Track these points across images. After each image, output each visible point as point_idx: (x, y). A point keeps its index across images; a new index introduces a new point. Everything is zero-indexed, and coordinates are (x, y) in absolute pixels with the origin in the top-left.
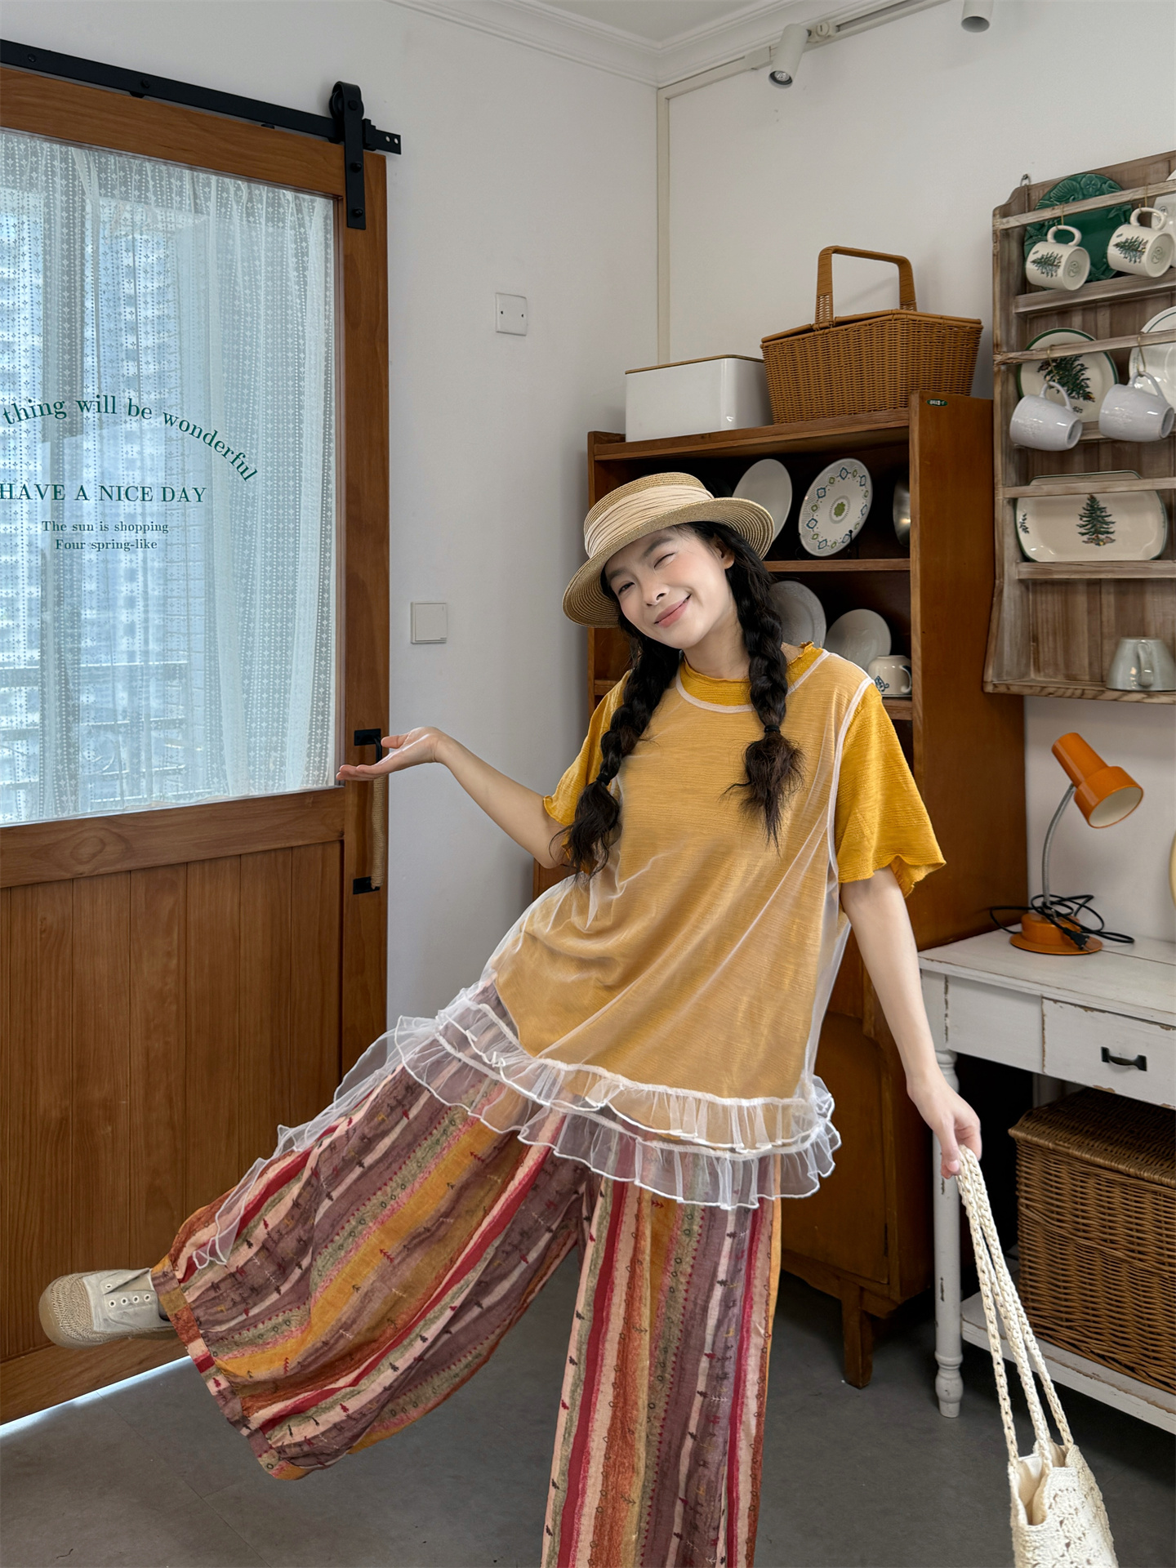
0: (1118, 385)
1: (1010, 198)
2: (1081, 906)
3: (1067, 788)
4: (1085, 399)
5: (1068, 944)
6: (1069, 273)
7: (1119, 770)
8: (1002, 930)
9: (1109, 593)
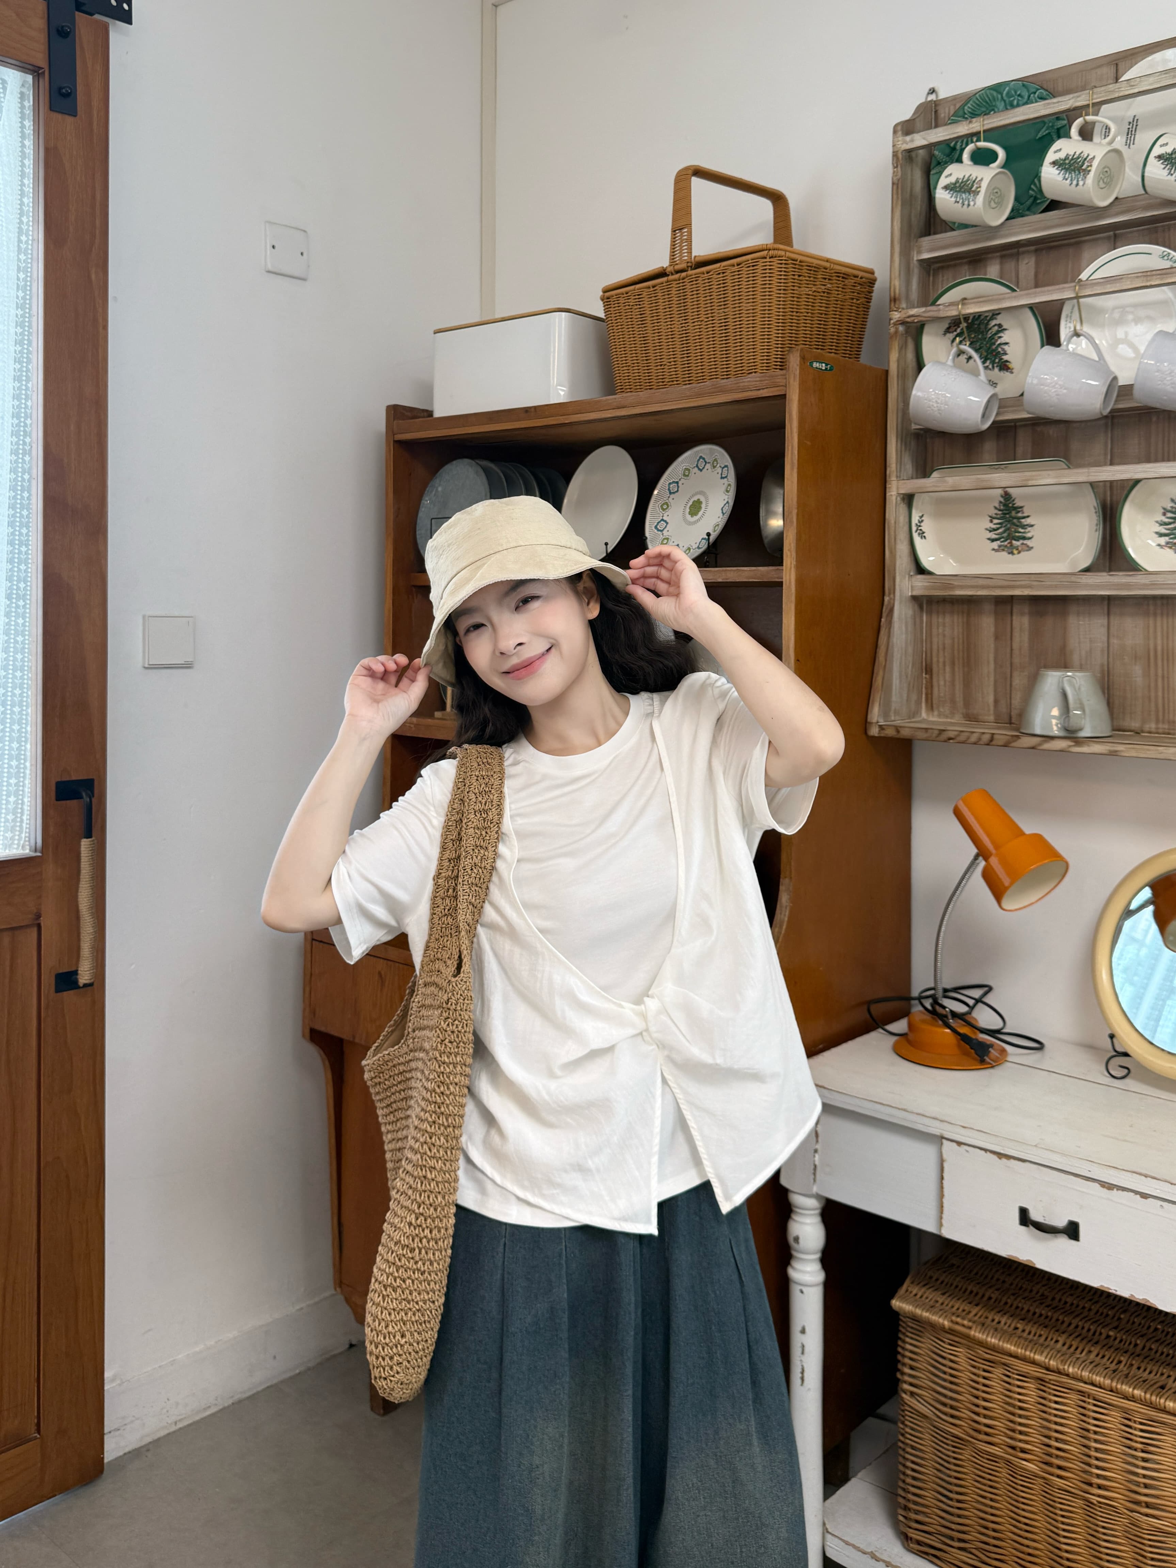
0: (1047, 348)
1: (914, 114)
2: (978, 1001)
3: (972, 857)
4: (1000, 370)
5: (966, 1054)
6: (990, 202)
7: (1038, 839)
8: (880, 1030)
9: (1022, 614)
